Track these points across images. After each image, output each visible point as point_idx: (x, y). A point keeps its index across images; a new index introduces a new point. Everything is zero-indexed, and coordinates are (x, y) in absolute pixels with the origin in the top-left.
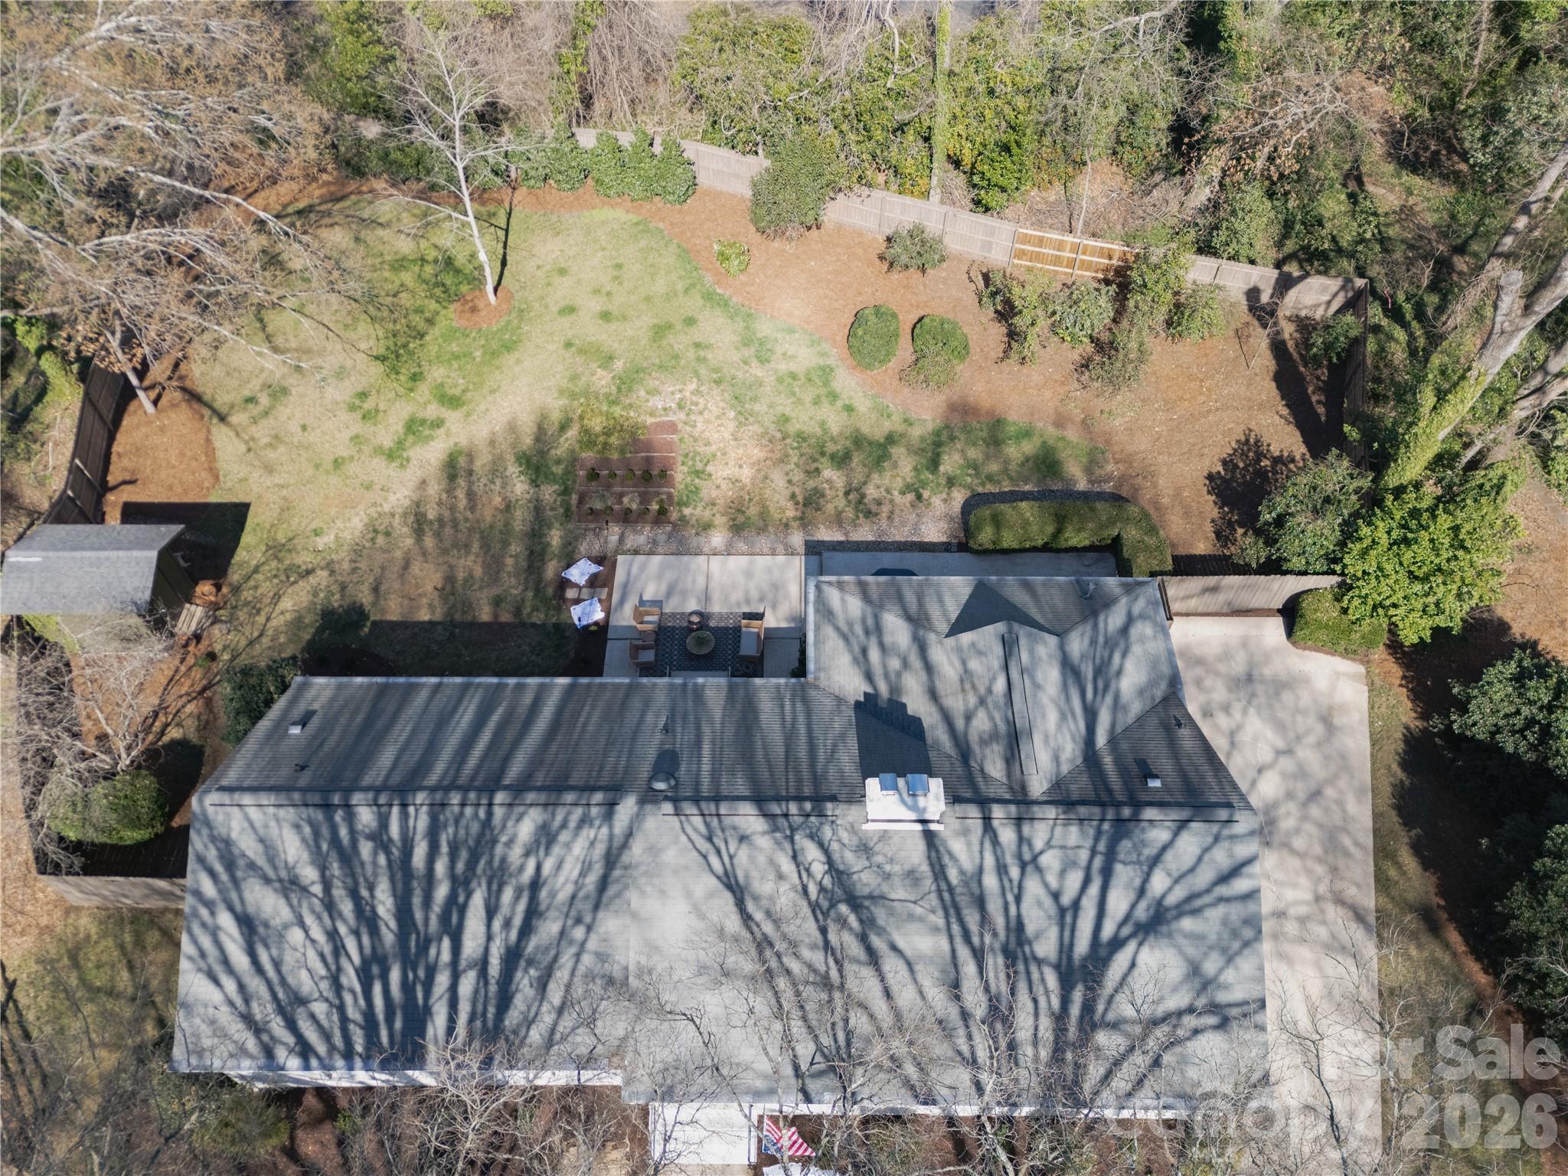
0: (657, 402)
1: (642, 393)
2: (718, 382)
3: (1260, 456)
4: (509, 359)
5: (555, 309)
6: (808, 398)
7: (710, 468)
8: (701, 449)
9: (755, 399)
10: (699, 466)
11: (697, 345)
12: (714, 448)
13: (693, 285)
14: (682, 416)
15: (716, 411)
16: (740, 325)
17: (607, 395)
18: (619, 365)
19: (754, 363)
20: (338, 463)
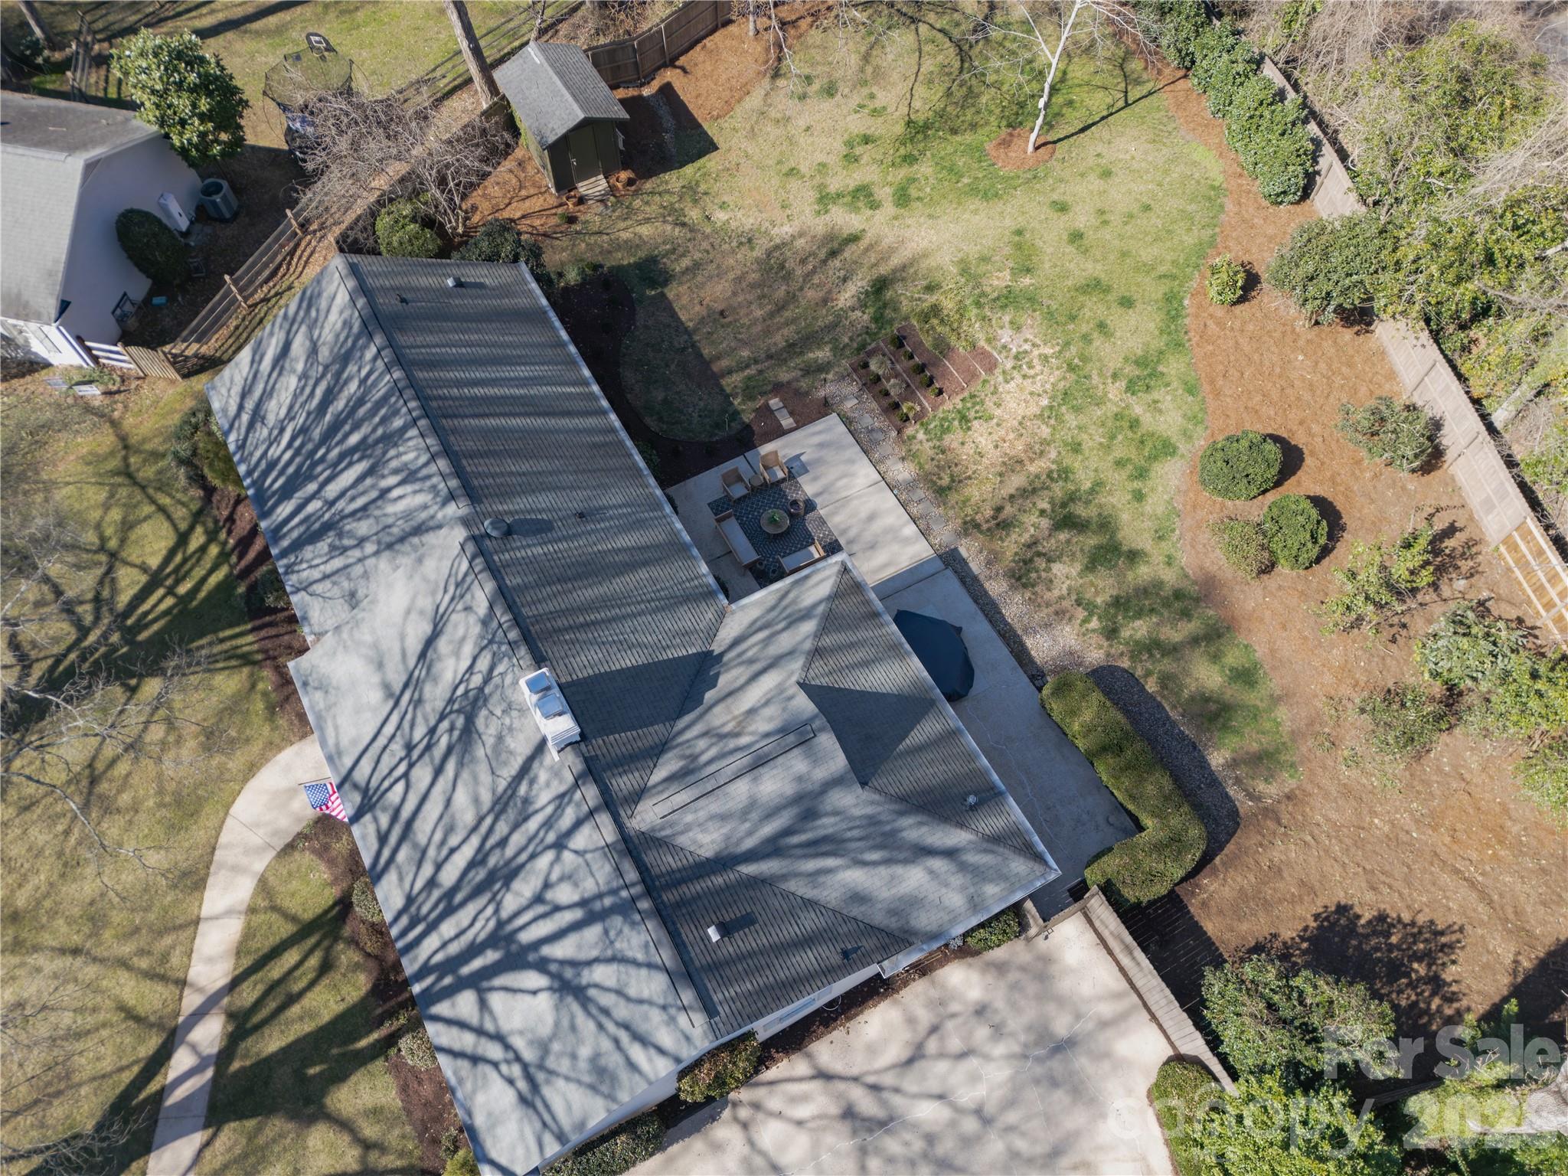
0: (1005, 336)
1: (1007, 318)
2: (1071, 368)
3: (1427, 957)
4: (974, 203)
5: (1055, 197)
6: (1119, 453)
7: (976, 424)
8: (989, 404)
9: (1077, 410)
10: (972, 414)
11: (1102, 326)
12: (998, 412)
13: (1174, 277)
14: (1009, 364)
15: (1038, 388)
16: (1160, 343)
17: (983, 294)
18: (1027, 281)
19: (1122, 384)
20: (792, 172)
